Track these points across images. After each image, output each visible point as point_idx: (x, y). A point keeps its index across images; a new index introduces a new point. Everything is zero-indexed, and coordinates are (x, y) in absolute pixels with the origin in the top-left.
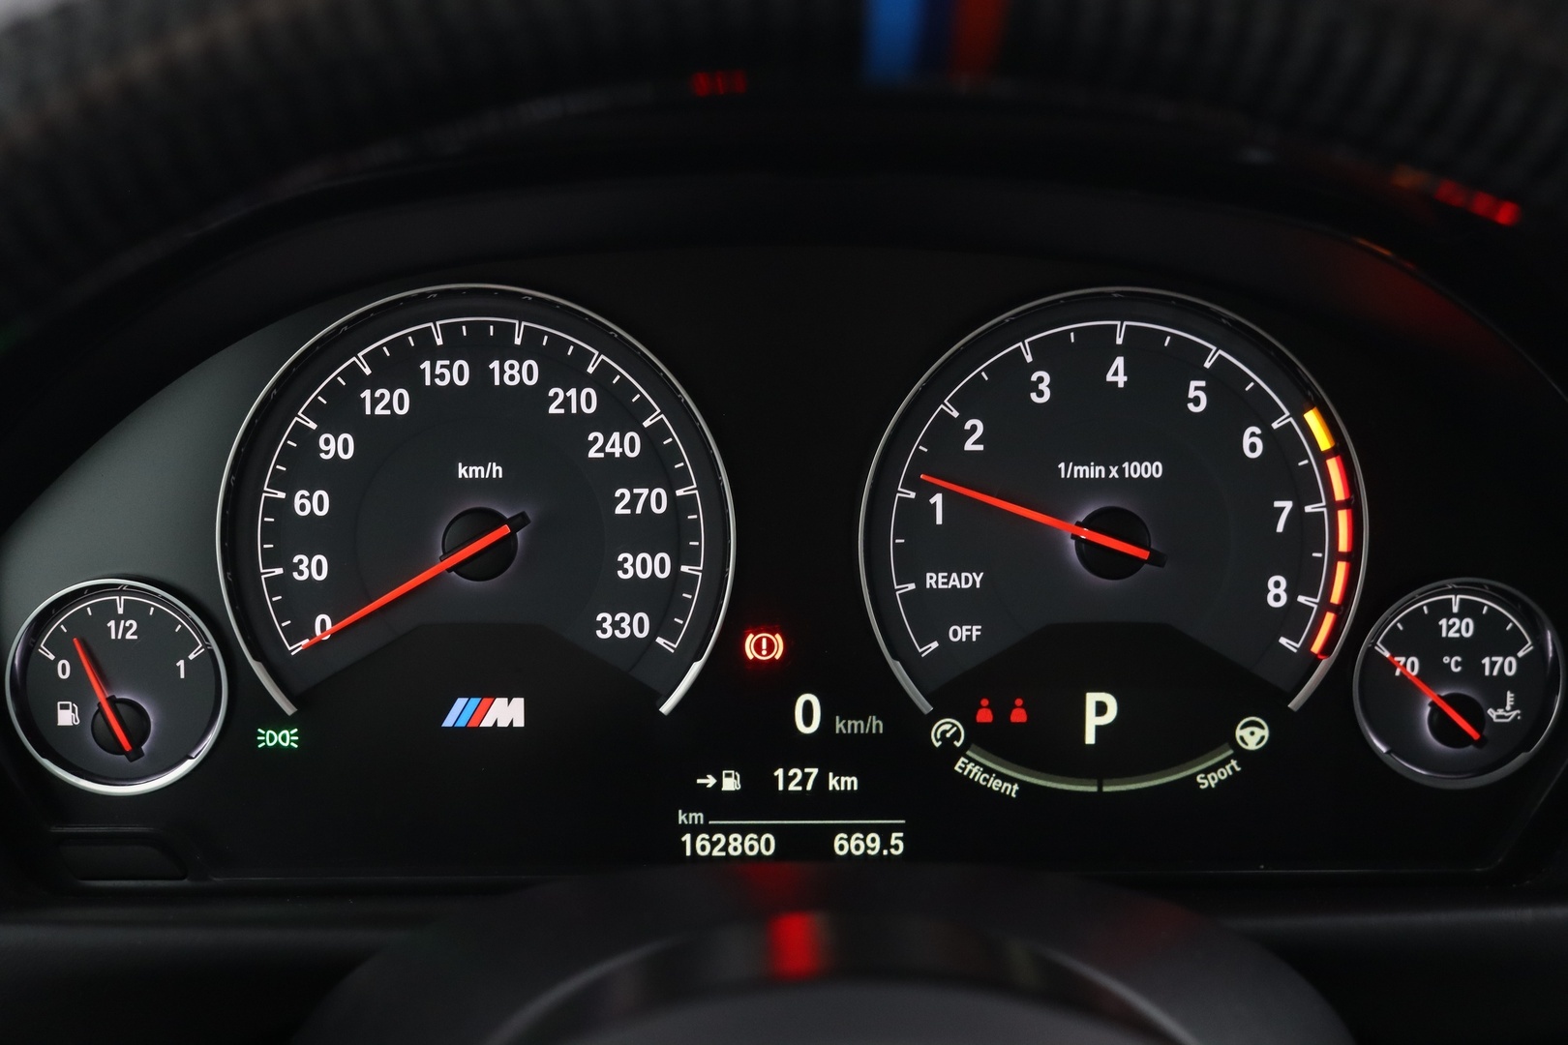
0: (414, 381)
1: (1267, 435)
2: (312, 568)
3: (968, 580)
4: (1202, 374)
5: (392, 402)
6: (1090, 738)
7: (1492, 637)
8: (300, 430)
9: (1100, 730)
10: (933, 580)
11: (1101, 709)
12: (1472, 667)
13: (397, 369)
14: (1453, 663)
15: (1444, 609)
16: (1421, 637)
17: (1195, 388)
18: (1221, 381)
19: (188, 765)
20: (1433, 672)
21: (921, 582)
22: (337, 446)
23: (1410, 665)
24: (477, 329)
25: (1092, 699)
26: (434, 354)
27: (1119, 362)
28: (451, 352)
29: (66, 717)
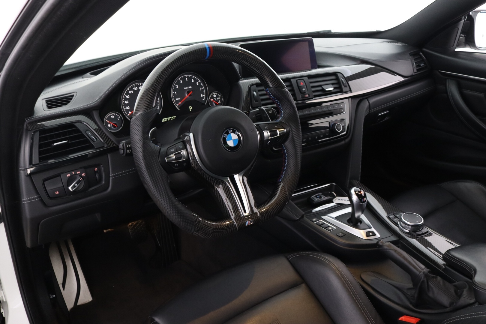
0: (133, 90)
1: (198, 83)
2: (128, 108)
3: (179, 99)
4: (193, 79)
5: (131, 92)
6: (190, 110)
7: (217, 96)
8: (125, 96)
9: (191, 110)
10: (177, 99)
11: (191, 108)
12: (216, 99)
13: (131, 89)
14: (215, 99)
15: (213, 95)
16: (212, 97)
17: (192, 80)
18: (194, 79)
19: (121, 128)
20: (214, 100)
21: (176, 100)
22: (128, 97)
23: (212, 100)
24: (137, 84)
25: (190, 107)
26: (134, 87)
27: (187, 79)
28: (135, 87)
29: (109, 126)
